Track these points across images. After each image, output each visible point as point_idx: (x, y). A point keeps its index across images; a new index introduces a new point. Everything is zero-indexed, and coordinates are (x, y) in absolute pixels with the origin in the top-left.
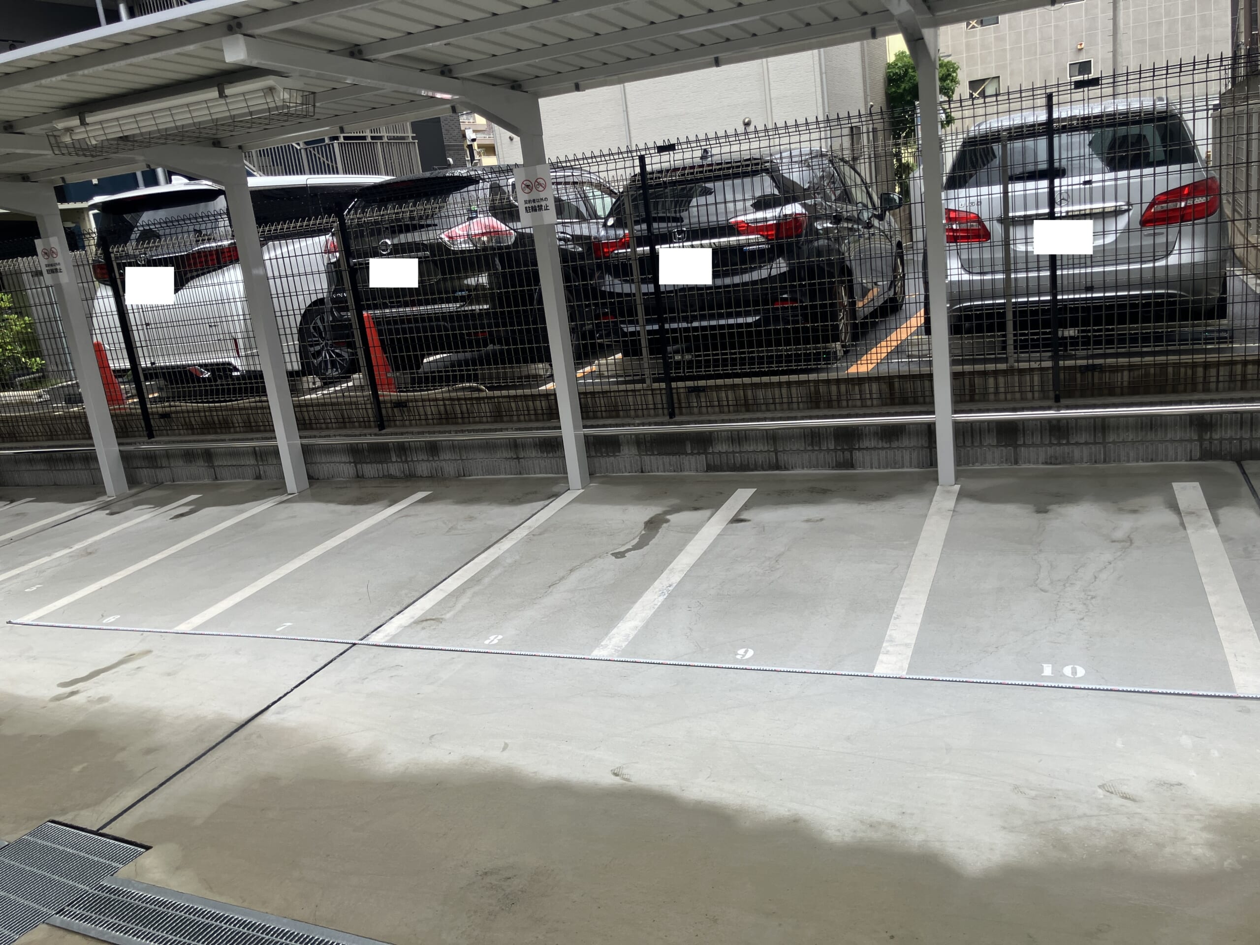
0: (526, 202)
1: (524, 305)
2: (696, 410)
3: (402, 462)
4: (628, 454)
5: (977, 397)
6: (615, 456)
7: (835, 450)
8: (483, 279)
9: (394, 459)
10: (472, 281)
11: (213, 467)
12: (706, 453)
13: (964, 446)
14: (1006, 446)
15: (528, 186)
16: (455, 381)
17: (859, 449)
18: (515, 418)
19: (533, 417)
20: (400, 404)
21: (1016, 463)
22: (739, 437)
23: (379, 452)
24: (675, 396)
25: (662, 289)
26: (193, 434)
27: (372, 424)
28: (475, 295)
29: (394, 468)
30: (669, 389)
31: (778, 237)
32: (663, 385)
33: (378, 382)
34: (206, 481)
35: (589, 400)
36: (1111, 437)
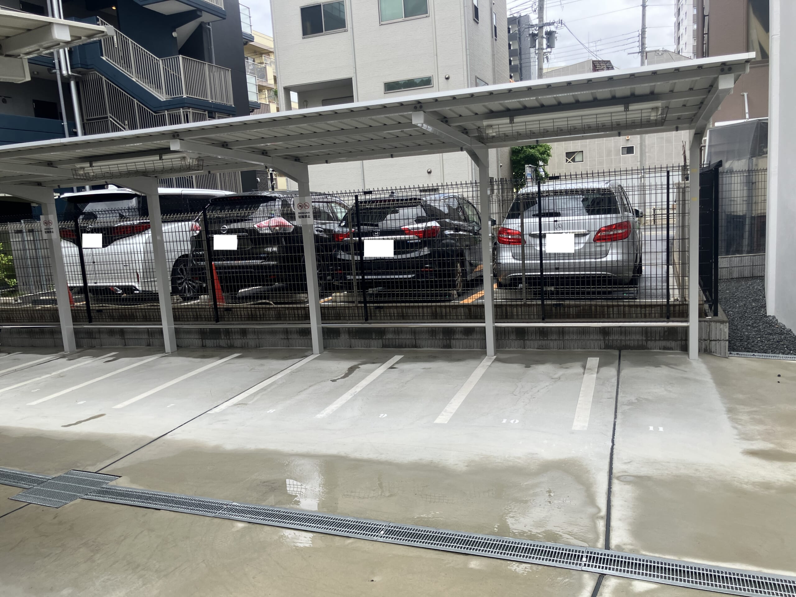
0: (299, 213)
1: (296, 262)
2: (379, 318)
3: (227, 339)
4: (344, 337)
5: (509, 317)
6: (337, 339)
7: (443, 339)
8: (275, 249)
9: (223, 338)
10: (270, 249)
11: (124, 339)
12: (382, 339)
13: (501, 339)
14: (520, 340)
15: (300, 206)
16: (257, 299)
17: (454, 339)
18: (288, 318)
19: (297, 318)
20: (228, 309)
21: (524, 348)
22: (398, 331)
23: (215, 333)
24: (369, 310)
25: (364, 259)
26: (114, 321)
27: (212, 319)
28: (270, 256)
29: (223, 342)
30: (366, 307)
31: (424, 237)
32: (363, 305)
33: (217, 298)
34: (120, 346)
35: (326, 311)
36: (567, 337)
